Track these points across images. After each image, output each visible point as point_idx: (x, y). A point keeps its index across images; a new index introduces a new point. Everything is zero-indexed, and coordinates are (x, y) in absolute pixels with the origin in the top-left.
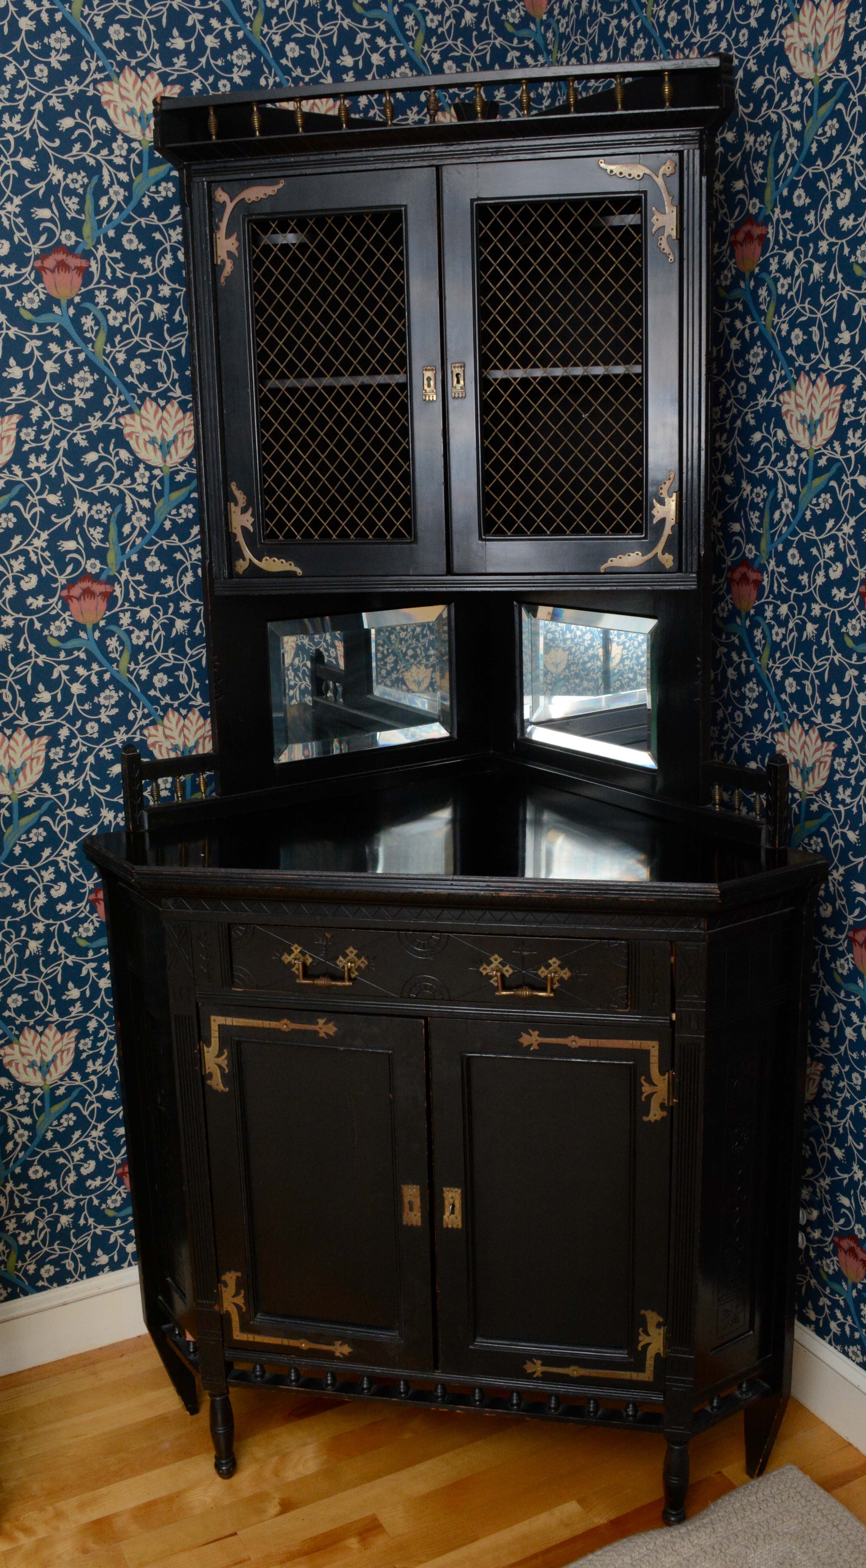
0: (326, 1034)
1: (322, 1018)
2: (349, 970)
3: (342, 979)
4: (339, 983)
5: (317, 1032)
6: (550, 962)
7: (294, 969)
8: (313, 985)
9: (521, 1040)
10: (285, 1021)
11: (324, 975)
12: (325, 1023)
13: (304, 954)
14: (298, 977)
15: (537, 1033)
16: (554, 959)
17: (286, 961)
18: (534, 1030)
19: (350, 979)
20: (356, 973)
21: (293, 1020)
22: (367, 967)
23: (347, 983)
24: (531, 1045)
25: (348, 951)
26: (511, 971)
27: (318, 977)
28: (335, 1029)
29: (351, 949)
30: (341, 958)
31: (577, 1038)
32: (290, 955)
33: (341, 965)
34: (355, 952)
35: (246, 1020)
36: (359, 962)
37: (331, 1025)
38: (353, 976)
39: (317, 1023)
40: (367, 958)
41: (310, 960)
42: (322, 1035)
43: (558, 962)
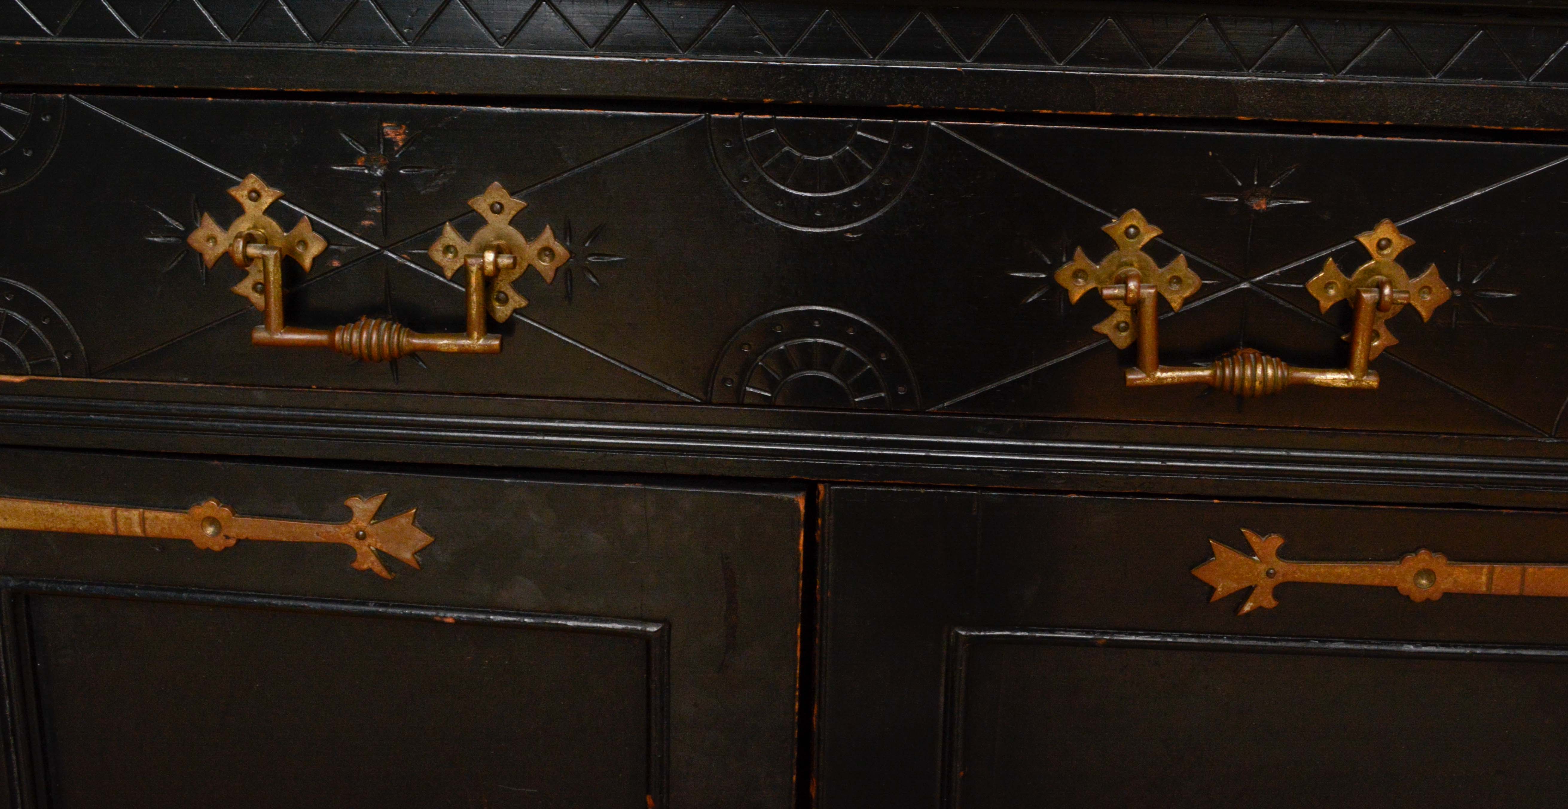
0: (383, 556)
1: (365, 493)
2: (488, 282)
3: (459, 327)
4: (443, 343)
5: (344, 552)
6: (1367, 240)
7: (244, 288)
8: (329, 349)
9: (1203, 573)
10: (211, 507)
11: (375, 311)
12: (379, 515)
13: (288, 221)
14: (262, 317)
15: (1276, 541)
16: (1385, 230)
17: (212, 253)
18: (1262, 532)
19: (491, 326)
20: (517, 301)
21: (239, 507)
22: (565, 273)
23: (477, 342)
24: (1246, 593)
25: (481, 204)
26: (1193, 282)
27: (349, 318)
28: (421, 539)
29: (496, 193)
30: (450, 234)
31: (1438, 563)
32: (225, 223)
33: (450, 264)
34: (514, 205)
35: (47, 507)
36: (531, 250)
37: (404, 520)
38: (502, 312)
39: (347, 515)
40: (564, 234)
41: (316, 247)
42: (367, 561)
43: (1400, 243)
